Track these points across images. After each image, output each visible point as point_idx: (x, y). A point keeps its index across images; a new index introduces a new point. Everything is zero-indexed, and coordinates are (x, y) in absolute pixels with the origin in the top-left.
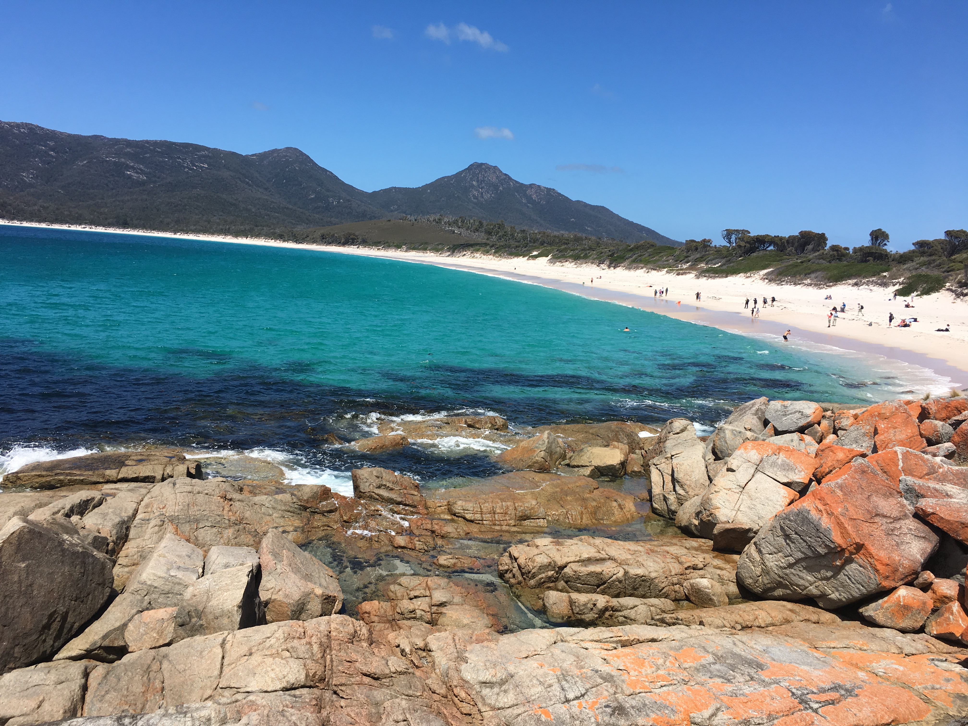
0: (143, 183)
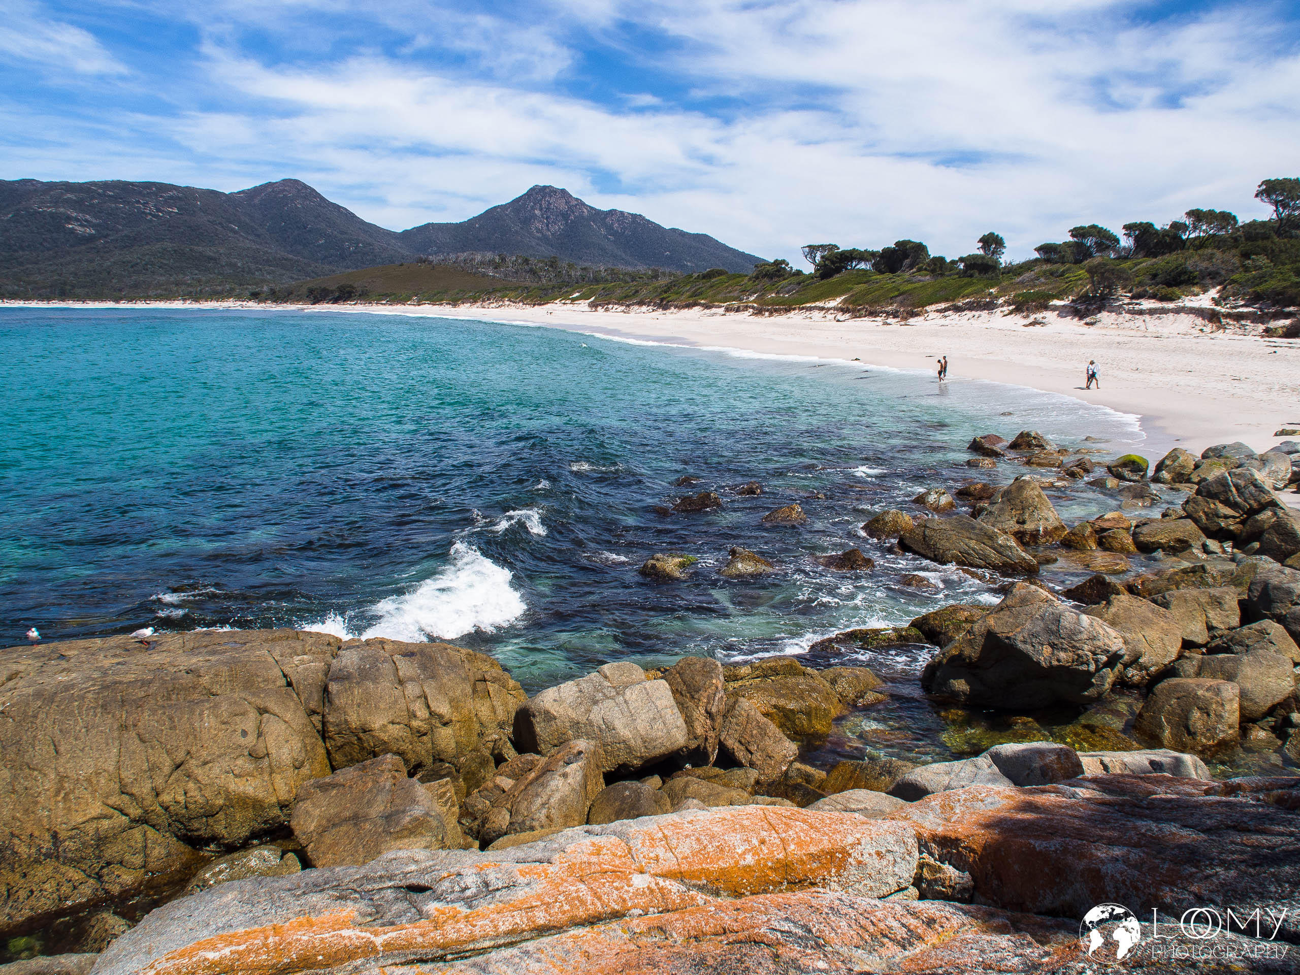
0: (90, 239)
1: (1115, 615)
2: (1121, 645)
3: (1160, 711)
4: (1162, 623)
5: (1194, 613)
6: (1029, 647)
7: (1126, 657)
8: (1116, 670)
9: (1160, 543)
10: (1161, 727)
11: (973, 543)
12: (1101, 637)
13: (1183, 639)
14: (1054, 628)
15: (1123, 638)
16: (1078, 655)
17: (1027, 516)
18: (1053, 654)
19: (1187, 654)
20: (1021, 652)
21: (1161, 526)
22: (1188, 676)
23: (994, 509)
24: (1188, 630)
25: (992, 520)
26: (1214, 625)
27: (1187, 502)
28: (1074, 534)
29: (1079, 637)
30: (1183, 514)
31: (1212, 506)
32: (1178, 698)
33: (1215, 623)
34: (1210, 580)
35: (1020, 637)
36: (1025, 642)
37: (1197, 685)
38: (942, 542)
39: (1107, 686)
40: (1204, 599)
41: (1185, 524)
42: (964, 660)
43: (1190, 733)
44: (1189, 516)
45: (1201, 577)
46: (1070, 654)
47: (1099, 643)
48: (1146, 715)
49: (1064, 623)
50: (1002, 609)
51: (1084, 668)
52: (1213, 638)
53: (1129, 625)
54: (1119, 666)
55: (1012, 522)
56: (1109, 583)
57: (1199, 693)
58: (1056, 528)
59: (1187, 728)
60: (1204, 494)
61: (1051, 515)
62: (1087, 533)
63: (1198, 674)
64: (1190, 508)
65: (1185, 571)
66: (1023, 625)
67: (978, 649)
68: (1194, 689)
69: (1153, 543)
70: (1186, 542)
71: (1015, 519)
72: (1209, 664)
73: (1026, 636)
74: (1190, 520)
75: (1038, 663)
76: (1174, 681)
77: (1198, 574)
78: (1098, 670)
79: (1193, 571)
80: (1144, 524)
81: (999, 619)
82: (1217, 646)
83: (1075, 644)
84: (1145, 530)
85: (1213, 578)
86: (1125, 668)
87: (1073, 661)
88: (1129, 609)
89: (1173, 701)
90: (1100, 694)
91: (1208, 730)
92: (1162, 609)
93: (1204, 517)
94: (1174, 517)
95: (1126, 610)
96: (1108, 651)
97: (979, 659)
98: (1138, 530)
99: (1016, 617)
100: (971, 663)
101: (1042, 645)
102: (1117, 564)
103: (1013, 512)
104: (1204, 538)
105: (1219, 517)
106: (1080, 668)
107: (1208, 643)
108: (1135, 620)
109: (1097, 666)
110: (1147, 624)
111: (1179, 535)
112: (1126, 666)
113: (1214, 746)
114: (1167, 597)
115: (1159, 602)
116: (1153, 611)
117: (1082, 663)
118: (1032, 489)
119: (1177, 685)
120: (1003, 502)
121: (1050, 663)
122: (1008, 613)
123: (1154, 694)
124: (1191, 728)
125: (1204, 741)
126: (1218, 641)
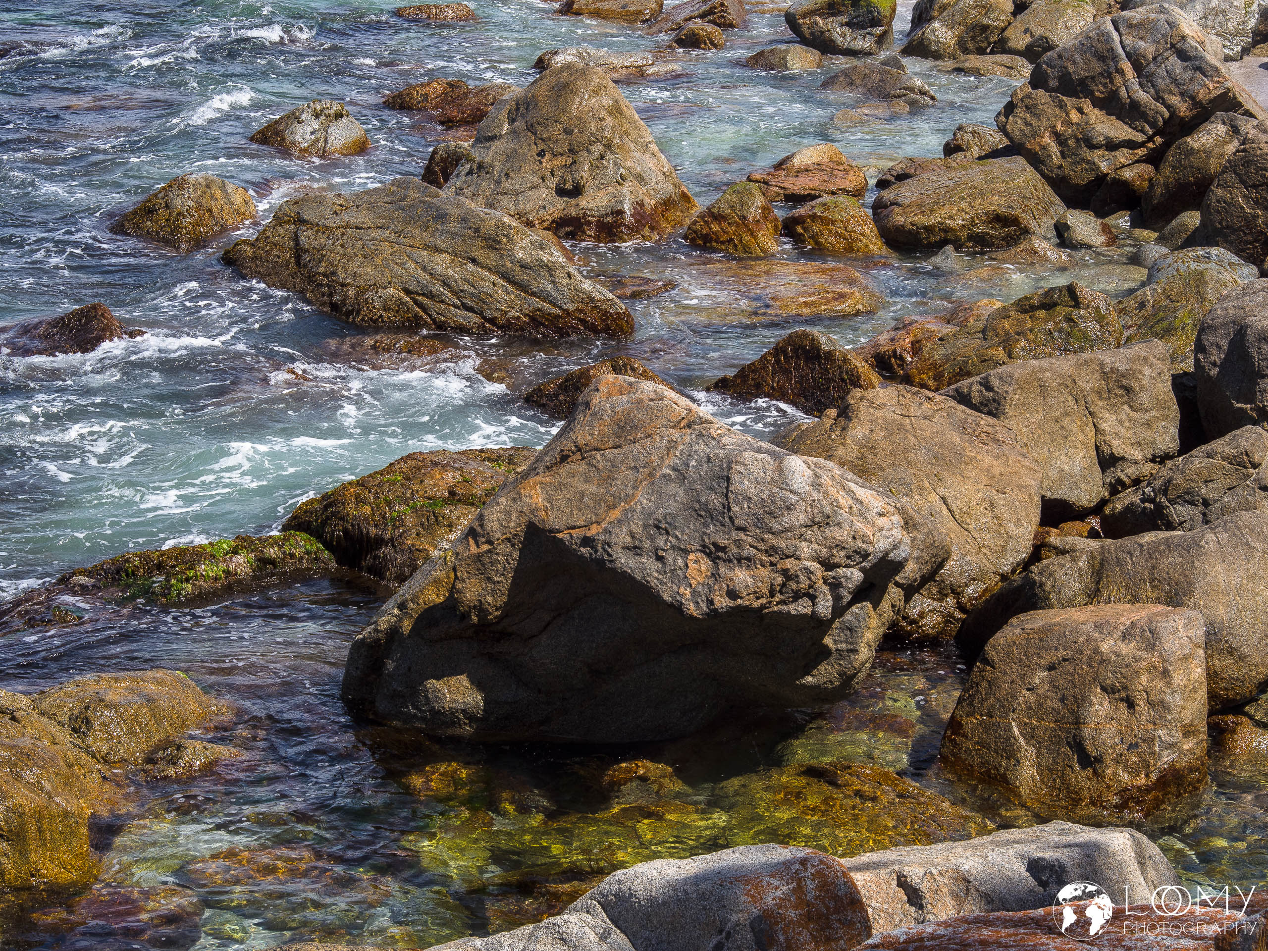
1: (869, 447)
2: (898, 533)
3: (1007, 709)
4: (988, 460)
5: (1066, 421)
6: (649, 562)
7: (911, 566)
8: (885, 605)
9: (947, 230)
10: (1010, 752)
11: (442, 263)
12: (844, 514)
13: (1043, 497)
14: (715, 500)
15: (901, 511)
16: (785, 572)
17: (584, 172)
18: (715, 575)
19: (1054, 538)
20: (626, 578)
21: (945, 179)
22: (1070, 604)
23: (491, 154)
24: (1053, 474)
25: (487, 187)
26: (1118, 451)
27: (1010, 108)
28: (719, 218)
29: (787, 520)
30: (999, 141)
31: (1075, 116)
32: (1051, 668)
33: (1119, 447)
34: (1092, 327)
35: (621, 537)
36: (635, 549)
37: (1098, 627)
38: (353, 266)
39: (865, 653)
40: (1088, 383)
41: (1010, 173)
42: (465, 616)
43: (1087, 761)
44: (1014, 149)
45: (1069, 319)
46: (765, 572)
47: (841, 534)
48: (969, 723)
49: (743, 484)
50: (564, 458)
51: (802, 607)
52: (1116, 487)
53: (906, 473)
54: (894, 594)
55: (543, 192)
56: (829, 355)
57: (1105, 647)
58: (667, 204)
59: (1078, 746)
60: (1053, 83)
61: (651, 163)
62: (754, 212)
63: (1093, 595)
64: (1016, 125)
65: (1025, 307)
66: (628, 498)
67: (505, 582)
68: (1089, 639)
69: (929, 229)
70: (1014, 221)
71: (552, 183)
72: (1119, 562)
73: (638, 530)
74: (1021, 160)
75: (677, 608)
76: (1036, 620)
77: (1062, 311)
78: (839, 610)
79: (1048, 302)
80: (902, 177)
81: (558, 487)
82: (1129, 509)
83: (774, 540)
84: (906, 193)
85: (1100, 319)
86: (908, 599)
87: (772, 594)
88: (901, 427)
89: (1040, 677)
90: (847, 679)
91: (1132, 746)
92: (985, 420)
93: (1054, 149)
94: (976, 152)
95: (894, 429)
96: (865, 556)
97: (508, 610)
98: (888, 195)
99: (608, 480)
100: (484, 626)
101: (686, 552)
102: (842, 297)
103: (547, 163)
104: (1059, 208)
105: (1092, 147)
106: (794, 609)
107: (1103, 502)
108: (919, 457)
109: (837, 598)
110: (949, 464)
111: (997, 203)
112: (910, 591)
113: (1148, 790)
114: (995, 383)
115: (976, 399)
116: (963, 427)
117: (797, 596)
118: (596, 92)
119: (1047, 630)
120: (515, 134)
121: (711, 602)
122: (582, 467)
123: (986, 662)
124: (1088, 745)
125: (1125, 777)
126: (1129, 498)
